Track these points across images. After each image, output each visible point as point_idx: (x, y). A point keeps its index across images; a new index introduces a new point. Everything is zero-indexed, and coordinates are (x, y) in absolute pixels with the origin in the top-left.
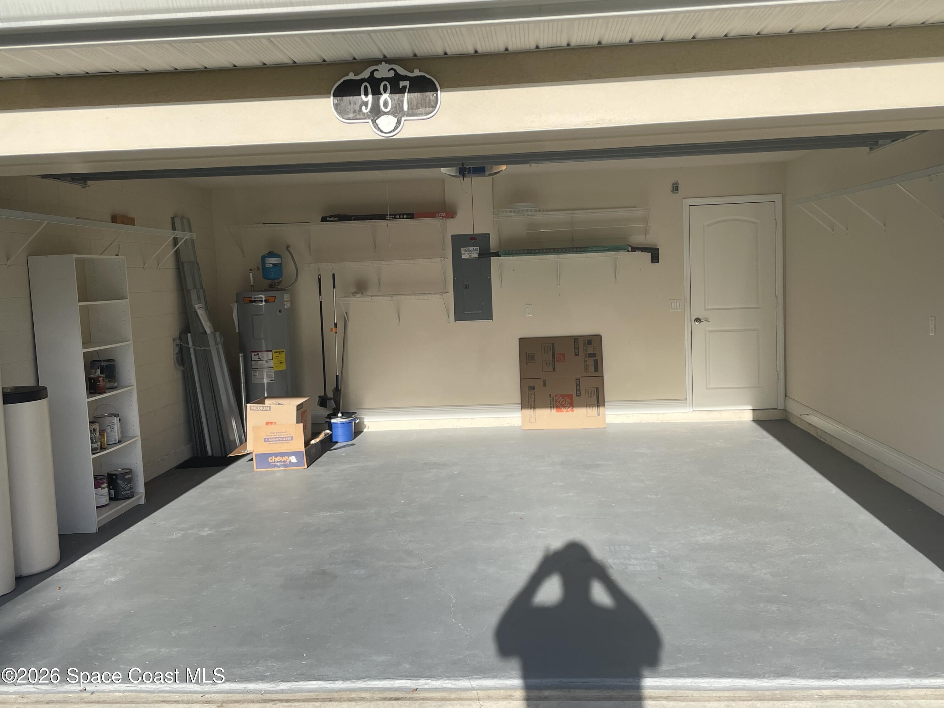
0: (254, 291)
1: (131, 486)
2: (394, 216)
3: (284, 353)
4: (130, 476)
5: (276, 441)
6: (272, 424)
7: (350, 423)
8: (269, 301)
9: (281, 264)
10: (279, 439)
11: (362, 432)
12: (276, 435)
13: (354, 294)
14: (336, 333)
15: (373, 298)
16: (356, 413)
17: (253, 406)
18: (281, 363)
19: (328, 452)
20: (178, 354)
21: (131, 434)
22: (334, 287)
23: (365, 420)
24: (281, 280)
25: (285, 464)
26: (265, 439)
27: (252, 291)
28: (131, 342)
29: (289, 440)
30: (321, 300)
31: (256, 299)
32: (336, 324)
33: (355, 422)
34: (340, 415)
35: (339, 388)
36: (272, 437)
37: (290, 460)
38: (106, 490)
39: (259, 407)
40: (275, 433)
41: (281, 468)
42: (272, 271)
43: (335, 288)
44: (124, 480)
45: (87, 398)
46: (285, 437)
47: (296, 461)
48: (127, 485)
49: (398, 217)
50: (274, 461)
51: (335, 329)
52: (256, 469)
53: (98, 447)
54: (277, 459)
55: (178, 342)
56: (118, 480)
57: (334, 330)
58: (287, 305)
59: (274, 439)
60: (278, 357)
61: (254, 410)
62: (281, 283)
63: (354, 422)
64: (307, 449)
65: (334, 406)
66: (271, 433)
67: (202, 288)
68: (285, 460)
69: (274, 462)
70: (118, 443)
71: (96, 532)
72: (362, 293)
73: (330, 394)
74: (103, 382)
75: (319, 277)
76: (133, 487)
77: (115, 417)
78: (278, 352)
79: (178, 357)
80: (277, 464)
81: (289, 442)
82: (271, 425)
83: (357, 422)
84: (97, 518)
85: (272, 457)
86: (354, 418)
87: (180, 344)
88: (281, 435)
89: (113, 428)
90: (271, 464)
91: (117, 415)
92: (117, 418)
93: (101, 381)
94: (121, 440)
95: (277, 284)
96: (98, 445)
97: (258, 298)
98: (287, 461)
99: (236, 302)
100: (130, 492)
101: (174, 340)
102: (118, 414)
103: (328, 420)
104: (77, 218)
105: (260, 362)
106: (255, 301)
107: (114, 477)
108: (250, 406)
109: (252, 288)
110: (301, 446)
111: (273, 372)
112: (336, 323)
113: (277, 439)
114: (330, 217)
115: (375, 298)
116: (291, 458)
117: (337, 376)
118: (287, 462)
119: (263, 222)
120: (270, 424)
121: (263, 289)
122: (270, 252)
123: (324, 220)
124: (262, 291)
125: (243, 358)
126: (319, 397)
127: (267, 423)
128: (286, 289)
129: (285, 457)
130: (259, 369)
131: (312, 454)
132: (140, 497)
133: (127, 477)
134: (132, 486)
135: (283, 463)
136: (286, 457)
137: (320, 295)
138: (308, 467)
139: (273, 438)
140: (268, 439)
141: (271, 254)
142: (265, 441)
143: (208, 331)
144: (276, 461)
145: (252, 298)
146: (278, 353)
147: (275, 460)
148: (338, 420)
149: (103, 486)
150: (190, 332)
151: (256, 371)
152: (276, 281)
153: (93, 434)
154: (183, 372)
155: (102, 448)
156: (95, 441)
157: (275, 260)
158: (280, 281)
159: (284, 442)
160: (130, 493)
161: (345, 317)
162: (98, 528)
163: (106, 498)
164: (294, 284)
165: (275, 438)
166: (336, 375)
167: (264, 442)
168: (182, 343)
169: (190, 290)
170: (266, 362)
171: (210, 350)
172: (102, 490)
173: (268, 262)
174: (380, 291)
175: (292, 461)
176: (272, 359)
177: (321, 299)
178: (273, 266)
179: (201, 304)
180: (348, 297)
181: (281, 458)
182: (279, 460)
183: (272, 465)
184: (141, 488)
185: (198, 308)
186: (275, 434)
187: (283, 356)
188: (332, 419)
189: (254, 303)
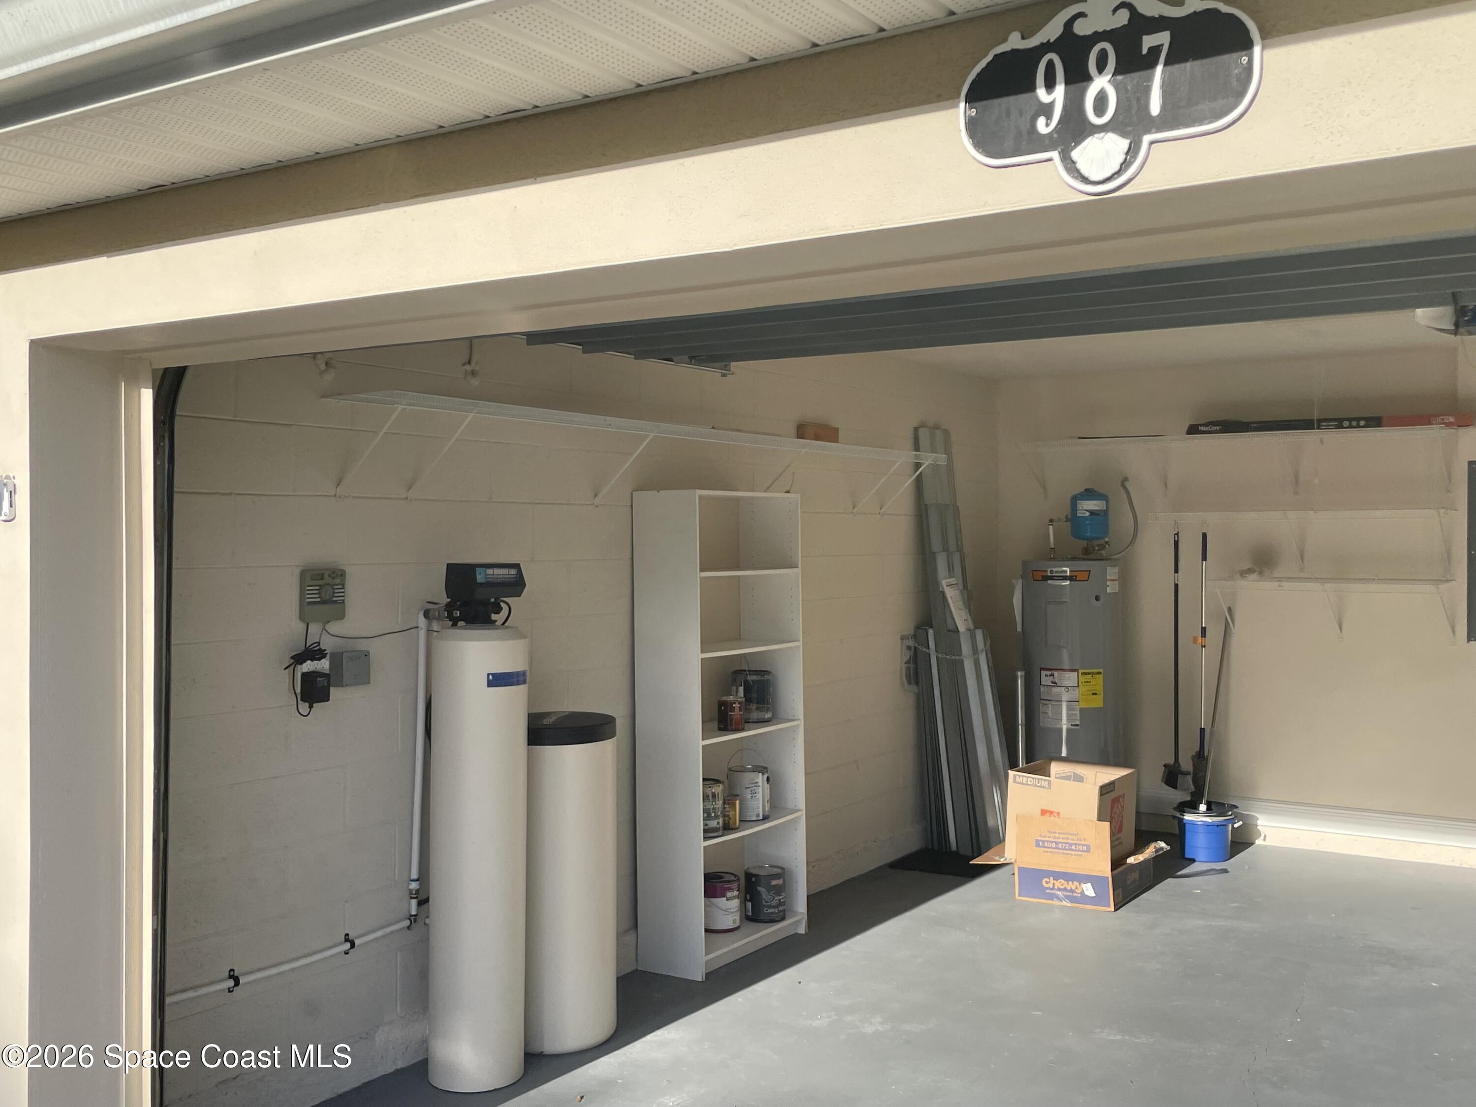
0: (1054, 559)
1: (780, 900)
2: (1339, 423)
3: (1101, 676)
4: (780, 882)
5: (1057, 848)
6: (1052, 816)
7: (1223, 825)
8: (1078, 579)
9: (1105, 513)
10: (1064, 845)
11: (1253, 844)
12: (1059, 838)
13: (1243, 573)
14: (1205, 646)
15: (1282, 584)
16: (1236, 807)
17: (1020, 776)
18: (1094, 694)
19: (1170, 880)
20: (909, 663)
21: (790, 805)
22: (1204, 558)
23: (1259, 822)
24: (1107, 539)
25: (1073, 896)
26: (1037, 841)
27: (1051, 558)
28: (799, 644)
29: (1083, 851)
30: (1176, 583)
31: (1054, 575)
32: (1204, 631)
33: (1233, 826)
34: (1203, 807)
35: (1206, 754)
36: (1052, 839)
37: (1083, 890)
38: (735, 903)
39: (1029, 779)
40: (1056, 833)
41: (1064, 903)
42: (1088, 524)
43: (1206, 560)
44: (770, 888)
45: (703, 740)
46: (1076, 845)
47: (1094, 895)
48: (774, 898)
49: (1346, 424)
50: (1051, 887)
51: (1202, 640)
52: (1020, 895)
53: (718, 826)
54: (1058, 884)
55: (911, 643)
56: (760, 886)
57: (1200, 641)
58: (1112, 588)
59: (1054, 845)
60: (1090, 682)
61: (1020, 783)
62: (1107, 546)
63: (1230, 826)
64: (1116, 875)
65: (1192, 788)
66: (1049, 832)
67: (960, 549)
68: (1074, 888)
69: (1053, 889)
70: (763, 819)
71: (701, 980)
72: (1261, 573)
73: (1186, 764)
74: (740, 711)
75: (1176, 539)
76: (784, 902)
77: (761, 774)
78: (1089, 674)
79: (908, 669)
80: (1058, 893)
81: (1081, 855)
82: (1050, 816)
83: (1236, 826)
84: (706, 955)
85: (1049, 878)
86: (1233, 816)
87: (915, 647)
88: (1068, 839)
89: (756, 793)
90: (1047, 891)
91: (762, 770)
92: (763, 775)
93: (737, 710)
94: (768, 815)
95: (1097, 548)
96: (718, 823)
97: (1057, 572)
98: (1076, 890)
99: (1022, 577)
100: (778, 910)
101: (903, 638)
102: (766, 768)
103: (1178, 815)
104: (713, 428)
105: (1055, 690)
106: (1051, 578)
107: (754, 879)
108: (1014, 775)
109: (1052, 552)
110: (1104, 868)
111: (1078, 709)
112: (1205, 628)
113: (1060, 846)
114: (1207, 424)
115: (1286, 585)
116: (1084, 886)
117: (1202, 731)
118: (1076, 893)
119: (1079, 436)
120: (1048, 814)
121: (1069, 556)
122: (1087, 490)
123: (1193, 430)
124: (1067, 559)
125: (1023, 679)
126: (1164, 766)
127: (1043, 812)
128: (1111, 557)
129: (1073, 883)
130: (1053, 703)
131: (1129, 882)
132: (799, 921)
133: (774, 883)
134: (782, 900)
135: (1069, 894)
136: (1076, 883)
137: (1176, 571)
138: (1116, 910)
139: (1052, 842)
140: (1043, 842)
141: (1089, 494)
142: (1038, 845)
143: (962, 628)
144: (1056, 888)
145: (1046, 571)
146: (1090, 676)
147: (1054, 884)
148: (1198, 818)
149: (729, 894)
150: (931, 627)
151: (1048, 704)
152: (1096, 543)
153: (710, 803)
154: (918, 696)
155: (728, 828)
156: (713, 815)
157: (1095, 505)
158: (1106, 543)
159: (1073, 853)
160: (778, 913)
161: (1226, 618)
162: (706, 974)
163: (734, 918)
164: (1129, 547)
165: (1057, 843)
166: (1201, 729)
167: (1036, 846)
168: (917, 645)
169: (935, 553)
170: (1066, 690)
171: (962, 660)
172: (728, 902)
173: (1082, 507)
174: (1302, 570)
175: (1086, 893)
176: (1078, 686)
177: (1178, 581)
178: (1090, 515)
179: (954, 579)
180: (1231, 578)
181: (1066, 882)
182: (1061, 887)
183: (1049, 893)
184: (801, 906)
185: (947, 586)
186: (1057, 835)
187: (1098, 682)
188: (1185, 814)
189: (1049, 582)
